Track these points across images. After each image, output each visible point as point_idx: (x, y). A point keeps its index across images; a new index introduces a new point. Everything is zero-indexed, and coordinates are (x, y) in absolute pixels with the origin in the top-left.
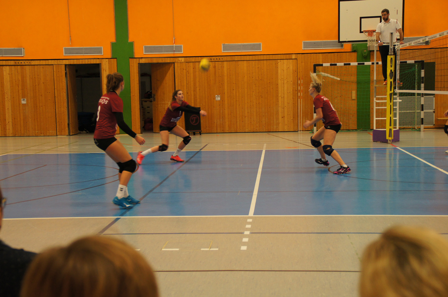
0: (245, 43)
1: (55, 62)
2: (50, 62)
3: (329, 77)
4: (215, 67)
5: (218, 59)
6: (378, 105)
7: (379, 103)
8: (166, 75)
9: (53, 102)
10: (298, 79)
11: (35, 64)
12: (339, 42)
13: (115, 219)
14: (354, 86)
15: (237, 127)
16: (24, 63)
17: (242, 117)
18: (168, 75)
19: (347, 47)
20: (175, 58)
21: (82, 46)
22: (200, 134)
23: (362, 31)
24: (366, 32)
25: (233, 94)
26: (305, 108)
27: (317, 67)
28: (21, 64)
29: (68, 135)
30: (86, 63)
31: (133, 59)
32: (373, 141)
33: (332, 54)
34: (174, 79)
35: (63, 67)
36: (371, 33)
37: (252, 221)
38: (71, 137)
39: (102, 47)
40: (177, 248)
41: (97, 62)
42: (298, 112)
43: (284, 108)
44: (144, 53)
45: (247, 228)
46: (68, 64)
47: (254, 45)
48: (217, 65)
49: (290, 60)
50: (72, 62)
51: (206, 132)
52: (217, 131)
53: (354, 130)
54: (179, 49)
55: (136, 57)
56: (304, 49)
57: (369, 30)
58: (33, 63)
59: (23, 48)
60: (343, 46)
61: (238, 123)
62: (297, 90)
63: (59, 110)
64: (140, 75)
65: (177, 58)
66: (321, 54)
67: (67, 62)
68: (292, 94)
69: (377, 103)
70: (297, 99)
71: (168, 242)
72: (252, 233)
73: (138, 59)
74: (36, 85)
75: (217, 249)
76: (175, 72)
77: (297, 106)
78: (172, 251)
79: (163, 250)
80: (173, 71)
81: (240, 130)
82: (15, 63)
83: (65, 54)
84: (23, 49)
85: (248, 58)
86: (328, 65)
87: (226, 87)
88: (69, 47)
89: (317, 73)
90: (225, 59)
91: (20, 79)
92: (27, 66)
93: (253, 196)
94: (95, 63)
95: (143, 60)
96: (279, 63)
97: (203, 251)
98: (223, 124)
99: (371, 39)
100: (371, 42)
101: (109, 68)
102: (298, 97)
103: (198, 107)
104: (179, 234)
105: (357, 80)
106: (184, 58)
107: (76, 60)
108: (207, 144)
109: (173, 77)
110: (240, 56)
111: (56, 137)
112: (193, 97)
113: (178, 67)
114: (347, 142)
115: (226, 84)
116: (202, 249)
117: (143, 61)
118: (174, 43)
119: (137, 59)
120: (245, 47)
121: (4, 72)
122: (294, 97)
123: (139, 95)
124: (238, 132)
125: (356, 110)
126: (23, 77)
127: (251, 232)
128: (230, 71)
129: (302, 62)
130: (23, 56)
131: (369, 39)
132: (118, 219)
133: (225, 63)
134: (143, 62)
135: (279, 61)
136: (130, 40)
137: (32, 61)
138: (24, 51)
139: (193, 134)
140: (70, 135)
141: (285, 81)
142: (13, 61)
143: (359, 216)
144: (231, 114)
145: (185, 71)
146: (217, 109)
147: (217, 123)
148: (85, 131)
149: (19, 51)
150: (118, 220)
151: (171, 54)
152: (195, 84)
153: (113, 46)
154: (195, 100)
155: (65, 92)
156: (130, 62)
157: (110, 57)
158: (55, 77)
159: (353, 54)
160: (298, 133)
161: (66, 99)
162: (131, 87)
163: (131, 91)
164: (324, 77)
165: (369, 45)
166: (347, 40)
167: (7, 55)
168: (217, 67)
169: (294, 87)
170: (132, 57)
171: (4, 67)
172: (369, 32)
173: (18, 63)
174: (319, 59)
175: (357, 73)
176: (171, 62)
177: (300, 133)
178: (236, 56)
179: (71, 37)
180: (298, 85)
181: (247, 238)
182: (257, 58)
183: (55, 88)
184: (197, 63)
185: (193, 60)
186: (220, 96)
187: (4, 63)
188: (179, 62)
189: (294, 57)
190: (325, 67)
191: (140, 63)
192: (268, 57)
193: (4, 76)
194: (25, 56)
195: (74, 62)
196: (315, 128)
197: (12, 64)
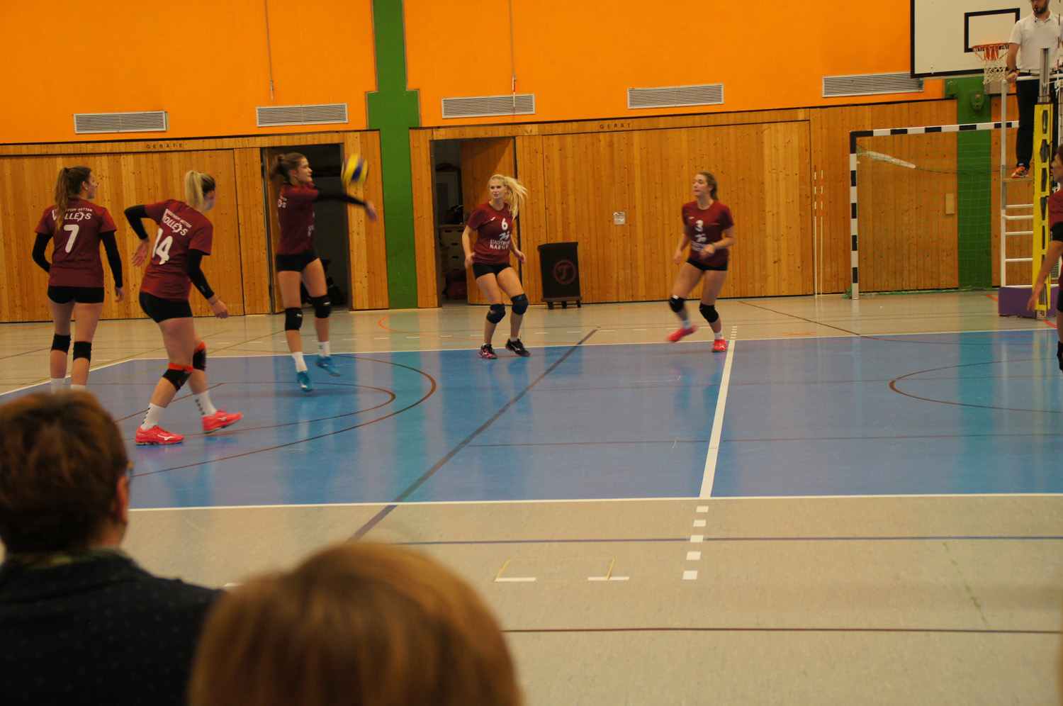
0: (681, 86)
1: (238, 144)
2: (227, 143)
3: (888, 162)
4: (611, 145)
5: (619, 125)
6: (1011, 225)
7: (1013, 221)
8: (495, 168)
9: (235, 237)
10: (813, 170)
11: (192, 149)
12: (913, 75)
13: (384, 508)
14: (952, 182)
16: (168, 146)
18: (500, 167)
19: (934, 88)
20: (516, 126)
21: (298, 104)
22: (579, 306)
23: (970, 47)
24: (980, 48)
25: (656, 207)
26: (831, 239)
27: (858, 139)
28: (160, 150)
29: (269, 314)
30: (309, 143)
31: (417, 131)
32: (1001, 316)
33: (896, 105)
35: (257, 153)
36: (991, 51)
37: (709, 510)
38: (278, 317)
39: (346, 104)
40: (532, 576)
41: (335, 139)
42: (813, 248)
43: (778, 240)
44: (444, 117)
45: (696, 528)
46: (266, 146)
47: (706, 89)
48: (615, 140)
49: (793, 123)
50: (276, 142)
51: (592, 300)
52: (618, 299)
53: (953, 288)
54: (525, 104)
55: (424, 125)
56: (826, 96)
57: (988, 45)
58: (188, 145)
59: (163, 112)
60: (924, 86)
62: (809, 194)
63: (247, 257)
64: (434, 169)
65: (521, 125)
66: (867, 106)
67: (266, 142)
68: (798, 204)
69: (1008, 223)
70: (810, 217)
71: (509, 561)
72: (709, 539)
73: (429, 131)
75: (627, 578)
76: (518, 159)
77: (810, 234)
78: (520, 583)
79: (498, 580)
80: (513, 156)
82: (148, 146)
83: (261, 123)
84: (164, 114)
85: (689, 121)
86: (886, 132)
87: (638, 193)
88: (269, 105)
89: (860, 154)
90: (635, 124)
91: (159, 184)
92: (174, 153)
93: (710, 451)
94: (329, 142)
95: (442, 131)
96: (766, 132)
97: (593, 582)
98: (632, 281)
99: (992, 67)
100: (992, 75)
101: (361, 154)
102: (814, 214)
103: (573, 240)
104: (534, 544)
105: (959, 167)
106: (537, 125)
107: (284, 138)
108: (595, 328)
109: (513, 171)
110: (670, 118)
111: (242, 317)
112: (559, 219)
113: (523, 147)
114: (934, 319)
115: (638, 185)
116: (590, 579)
117: (440, 135)
118: (514, 91)
119: (427, 130)
120: (682, 95)
121: (123, 167)
122: (803, 213)
123: (432, 215)
125: (956, 241)
126: (165, 179)
127: (707, 537)
128: (648, 153)
129: (822, 129)
130: (165, 130)
131: (987, 67)
132: (390, 508)
133: (636, 135)
134: (441, 138)
135: (765, 126)
136: (410, 86)
137: (186, 141)
138: (168, 117)
139: (561, 306)
140: (274, 314)
141: (781, 176)
142: (143, 142)
143: (971, 498)
144: (650, 257)
145: (540, 156)
146: (617, 246)
147: (618, 278)
149: (156, 120)
150: (391, 510)
151: (506, 116)
152: (564, 186)
153: (371, 100)
154: (566, 225)
155: (262, 212)
156: (411, 138)
157: (365, 129)
158: (237, 178)
159: (948, 103)
160: (815, 298)
161: (263, 229)
162: (414, 197)
163: (414, 206)
164: (876, 162)
165: (988, 81)
166: (932, 71)
167: (127, 129)
168: (616, 146)
169: (802, 187)
170: (415, 126)
171: (122, 156)
172: (987, 49)
173: (154, 146)
174: (864, 120)
175: (958, 151)
176: (507, 135)
177: (819, 298)
178: (661, 118)
179: (272, 81)
180: (812, 183)
181: (698, 551)
182: (711, 120)
183: (239, 203)
184: (569, 138)
185: (559, 128)
186: (623, 213)
187: (123, 147)
188: (527, 134)
189: (801, 115)
190: (879, 138)
191: (435, 139)
192: (739, 118)
193: (123, 178)
194: (168, 129)
195: (281, 141)
196: (855, 287)
197: (140, 151)
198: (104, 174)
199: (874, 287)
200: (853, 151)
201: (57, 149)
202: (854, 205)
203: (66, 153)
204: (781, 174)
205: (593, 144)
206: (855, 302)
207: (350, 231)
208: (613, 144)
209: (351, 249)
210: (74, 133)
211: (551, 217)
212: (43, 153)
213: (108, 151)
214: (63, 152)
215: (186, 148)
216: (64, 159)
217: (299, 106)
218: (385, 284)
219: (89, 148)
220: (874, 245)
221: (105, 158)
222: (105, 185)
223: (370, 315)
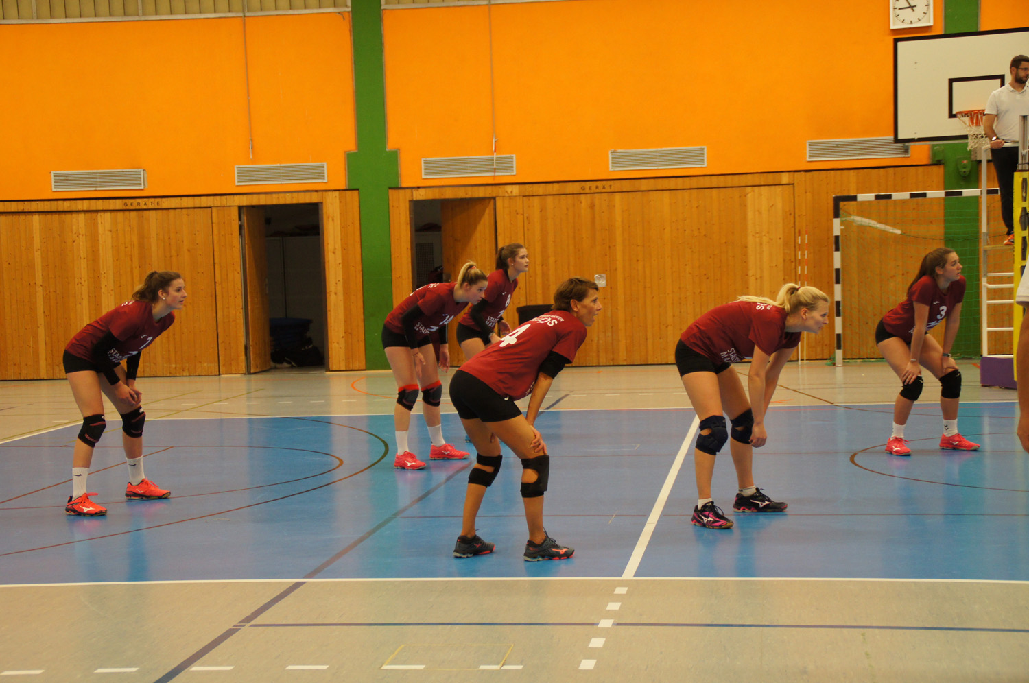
0: (664, 149)
1: (215, 201)
2: (205, 202)
3: (873, 228)
4: (592, 206)
5: (601, 187)
6: (994, 294)
7: (1002, 290)
8: (475, 228)
9: (212, 296)
10: (797, 234)
11: (169, 207)
12: (897, 140)
13: (291, 585)
15: (647, 352)
16: (145, 204)
17: (660, 328)
18: (480, 227)
19: (920, 153)
20: (497, 187)
21: (276, 163)
23: (954, 112)
24: (965, 114)
25: (637, 270)
27: (842, 204)
28: (137, 208)
29: (245, 374)
30: (288, 202)
31: (397, 191)
32: (983, 386)
33: (882, 170)
34: (493, 236)
35: (235, 212)
36: (976, 116)
37: (628, 591)
38: (253, 377)
39: (325, 163)
40: (421, 663)
41: (314, 198)
44: (424, 177)
45: (609, 611)
46: (245, 204)
48: (597, 202)
49: (777, 186)
50: (254, 201)
52: (599, 363)
54: (505, 165)
55: (404, 185)
56: (810, 160)
57: (972, 111)
58: (166, 203)
59: (142, 170)
60: (910, 151)
61: (648, 340)
62: (793, 259)
63: (223, 316)
64: (414, 229)
65: (502, 186)
66: (852, 171)
67: (244, 201)
68: (782, 269)
69: (989, 291)
71: (403, 646)
72: (619, 624)
73: (409, 191)
74: (171, 257)
75: (520, 667)
76: (498, 220)
78: (407, 671)
79: (385, 667)
80: (493, 217)
81: (656, 359)
82: (125, 204)
83: (239, 181)
84: (142, 173)
85: (672, 184)
86: (870, 197)
87: (619, 255)
88: (248, 164)
89: (844, 219)
90: (617, 186)
91: (136, 241)
92: (151, 211)
93: (647, 527)
94: (308, 201)
95: (422, 191)
96: (749, 196)
97: (484, 671)
98: (612, 343)
99: (977, 133)
100: (976, 141)
101: (340, 213)
102: (798, 278)
104: (435, 627)
105: (945, 233)
106: (517, 186)
107: (262, 197)
108: (567, 393)
109: (493, 232)
110: (652, 180)
111: (218, 377)
112: (539, 280)
113: (504, 207)
115: (619, 248)
116: (482, 667)
117: (420, 195)
118: (495, 151)
119: (407, 190)
120: (664, 157)
121: (100, 226)
122: (786, 277)
123: (411, 275)
124: (649, 363)
126: (142, 237)
127: (617, 621)
128: (630, 215)
129: (806, 192)
130: (142, 187)
131: (972, 133)
132: (298, 585)
133: (617, 196)
134: (420, 198)
135: (749, 189)
136: (390, 146)
137: (164, 200)
138: (146, 175)
140: (249, 373)
141: (765, 239)
142: (121, 200)
143: (903, 582)
144: (632, 320)
145: (520, 217)
147: (598, 341)
148: (289, 363)
149: (134, 177)
150: (297, 588)
151: (487, 177)
152: (544, 248)
153: (352, 160)
154: (546, 287)
155: (239, 271)
156: (390, 198)
157: (344, 188)
158: (215, 237)
159: (935, 169)
160: (798, 364)
161: (240, 288)
162: (393, 257)
163: (393, 266)
164: (862, 228)
165: (972, 147)
166: (916, 137)
167: (105, 186)
168: (597, 208)
169: (786, 251)
170: (396, 186)
171: (99, 214)
172: (971, 114)
173: (131, 204)
174: (849, 185)
175: (945, 216)
176: (488, 196)
177: (802, 365)
178: (643, 180)
179: (252, 140)
180: (796, 247)
181: (603, 637)
182: (694, 183)
183: (216, 261)
184: (550, 199)
185: (540, 189)
186: (604, 275)
187: (100, 205)
188: (507, 195)
189: (785, 178)
190: (863, 203)
191: (415, 199)
192: (722, 181)
193: (100, 236)
194: (146, 187)
195: (259, 199)
196: (839, 354)
197: (117, 208)
198: (80, 232)
199: (859, 354)
200: (837, 215)
201: (34, 206)
202: (837, 271)
203: (43, 210)
204: (764, 237)
205: (574, 205)
206: (839, 369)
207: (328, 291)
208: (594, 206)
209: (328, 309)
210: (53, 190)
211: (531, 279)
212: (20, 210)
213: (85, 209)
214: (40, 210)
215: (164, 206)
216: (41, 216)
217: (278, 165)
218: (362, 344)
219: (66, 206)
220: (859, 311)
221: (82, 216)
222: (81, 243)
223: (347, 376)
